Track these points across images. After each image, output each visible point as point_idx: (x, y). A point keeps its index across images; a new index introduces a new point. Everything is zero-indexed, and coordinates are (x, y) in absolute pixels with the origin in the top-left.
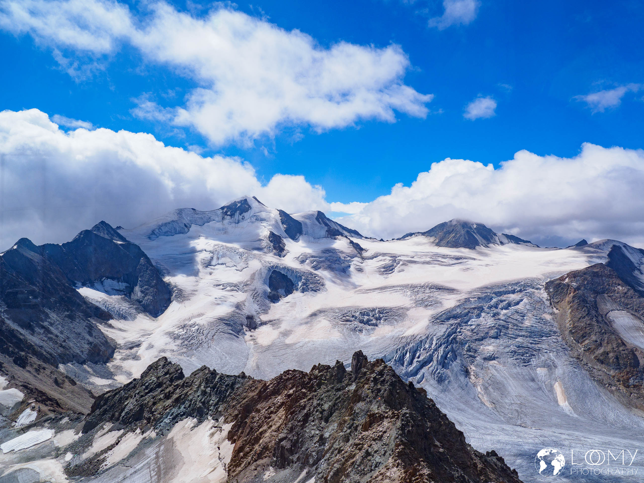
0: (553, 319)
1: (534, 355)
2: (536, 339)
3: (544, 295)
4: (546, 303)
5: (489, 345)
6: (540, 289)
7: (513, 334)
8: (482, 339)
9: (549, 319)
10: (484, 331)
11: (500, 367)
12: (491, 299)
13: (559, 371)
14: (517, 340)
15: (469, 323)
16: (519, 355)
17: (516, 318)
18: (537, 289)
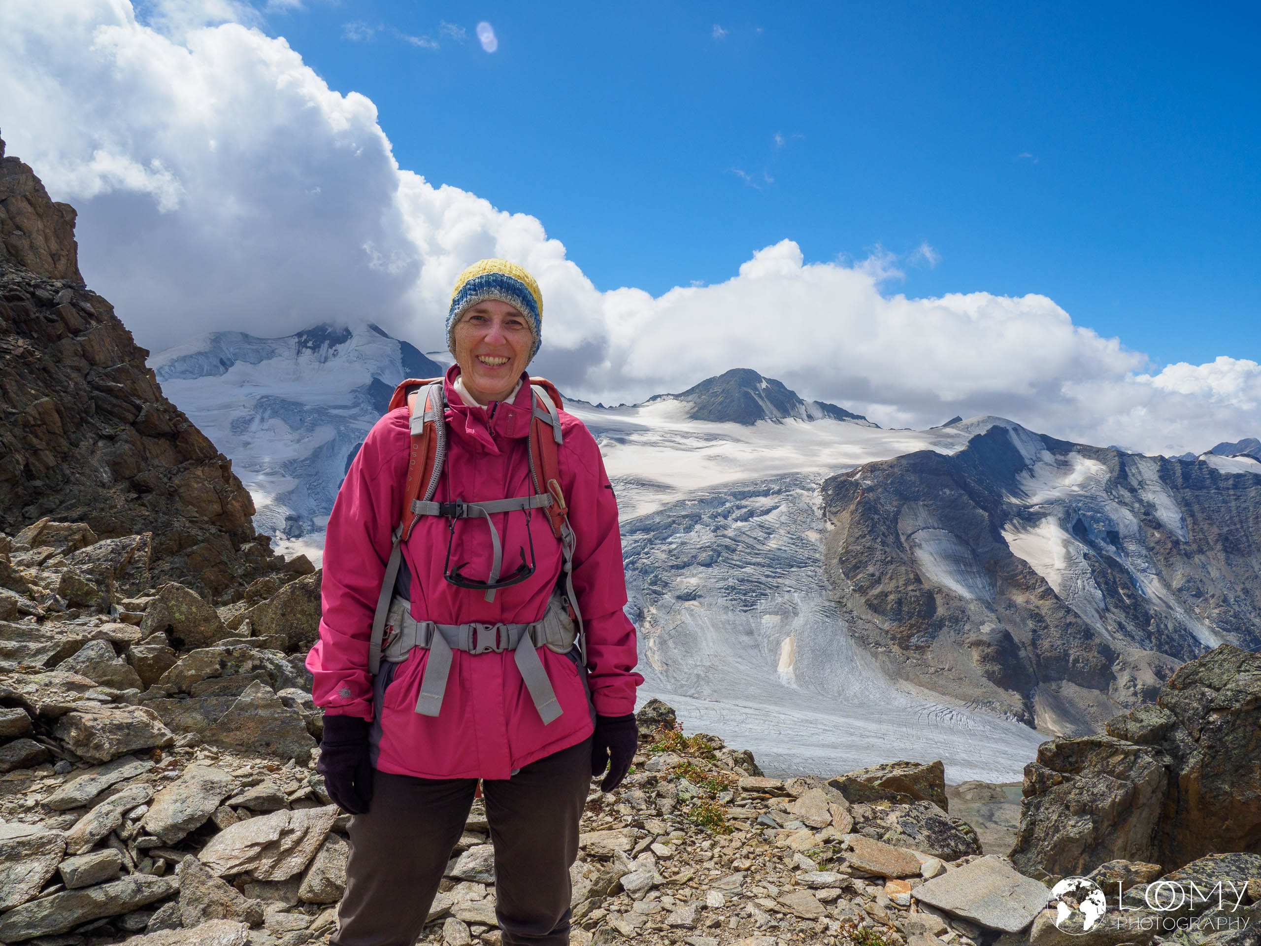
0: (821, 539)
1: (765, 595)
2: (778, 570)
3: (817, 499)
4: (816, 514)
5: (693, 576)
6: (813, 490)
7: (740, 561)
8: (685, 565)
9: (813, 540)
10: (689, 553)
11: (702, 611)
12: (723, 504)
13: (798, 622)
14: (743, 570)
15: (670, 540)
16: (739, 593)
17: (755, 536)
18: (808, 490)
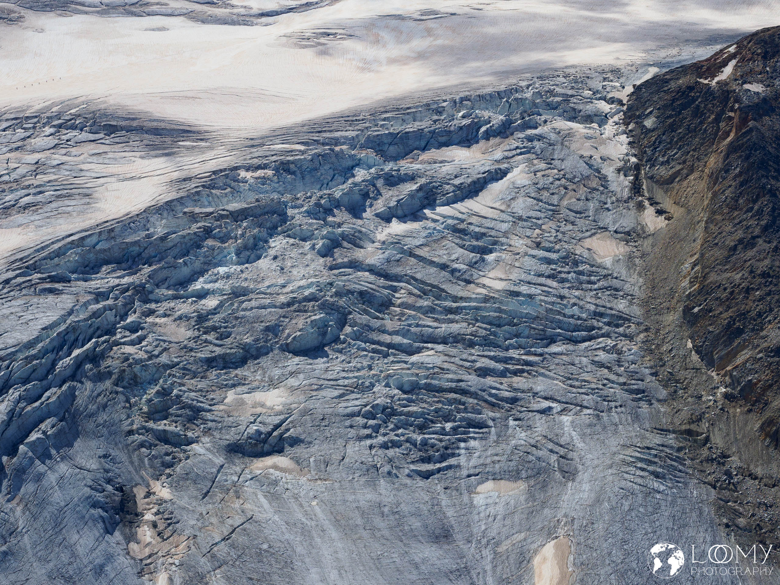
0: (630, 257)
1: (481, 425)
2: (513, 353)
4: (613, 187)
5: (273, 384)
6: (603, 119)
7: (405, 334)
8: (249, 355)
9: (608, 262)
10: (258, 319)
12: (348, 172)
14: (414, 358)
15: (198, 285)
16: (406, 425)
17: (444, 260)
18: (588, 119)
